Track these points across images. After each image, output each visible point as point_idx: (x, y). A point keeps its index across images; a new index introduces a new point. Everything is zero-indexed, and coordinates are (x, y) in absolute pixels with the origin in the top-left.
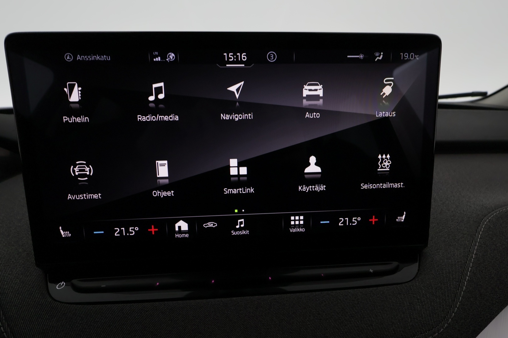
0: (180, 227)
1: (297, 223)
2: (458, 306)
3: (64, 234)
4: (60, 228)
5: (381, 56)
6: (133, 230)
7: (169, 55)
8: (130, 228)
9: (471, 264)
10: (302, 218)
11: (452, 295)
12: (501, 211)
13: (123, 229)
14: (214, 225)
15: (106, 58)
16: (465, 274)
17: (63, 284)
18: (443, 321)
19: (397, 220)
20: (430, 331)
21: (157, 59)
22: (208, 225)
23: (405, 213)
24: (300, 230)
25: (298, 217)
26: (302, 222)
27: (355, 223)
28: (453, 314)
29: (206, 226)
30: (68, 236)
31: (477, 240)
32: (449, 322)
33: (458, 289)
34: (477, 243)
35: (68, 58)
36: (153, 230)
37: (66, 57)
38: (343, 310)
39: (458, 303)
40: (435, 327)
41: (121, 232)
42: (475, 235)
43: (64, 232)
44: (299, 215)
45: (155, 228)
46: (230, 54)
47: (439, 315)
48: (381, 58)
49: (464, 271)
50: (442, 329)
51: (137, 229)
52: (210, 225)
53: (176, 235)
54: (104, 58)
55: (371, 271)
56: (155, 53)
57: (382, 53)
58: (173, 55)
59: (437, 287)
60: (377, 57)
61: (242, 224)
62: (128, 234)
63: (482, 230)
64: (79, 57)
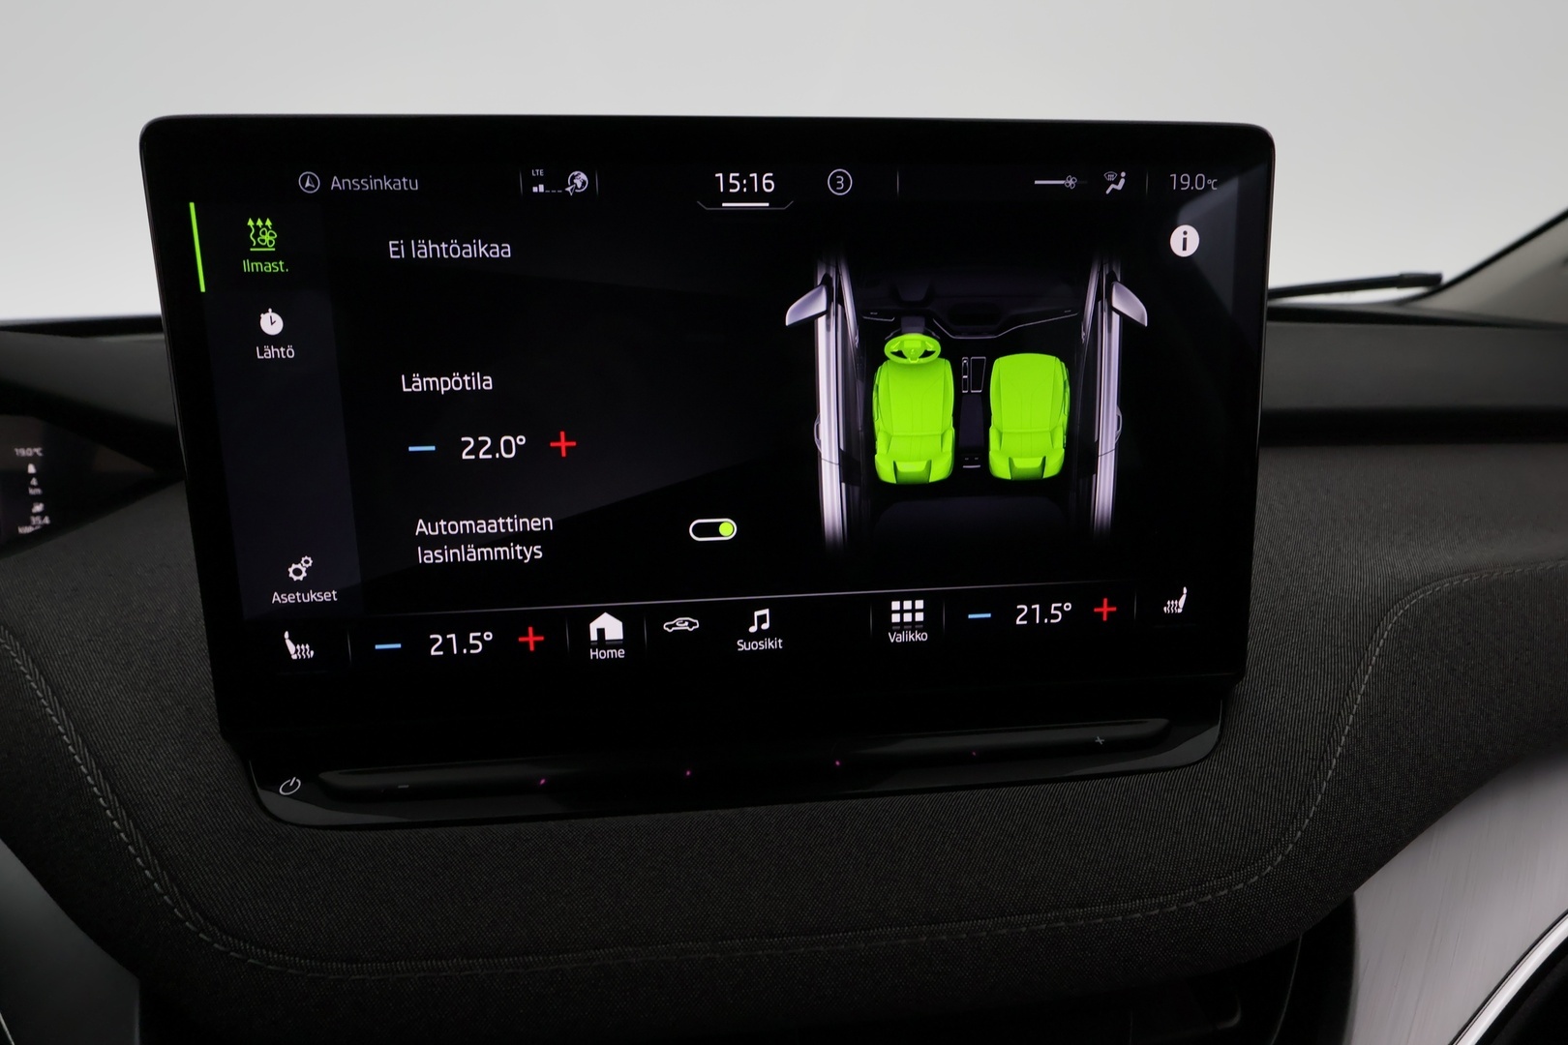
0: (601, 632)
1: (908, 617)
2: (1311, 815)
3: (297, 650)
4: (286, 635)
5: (1122, 181)
6: (478, 641)
7: (573, 177)
8: (472, 635)
9: (1351, 716)
10: (919, 604)
12: (1437, 589)
13: (453, 636)
14: (691, 624)
15: (407, 183)
16: (1334, 741)
17: (296, 783)
18: (1272, 848)
19: (1165, 609)
22: (675, 625)
23: (1185, 590)
24: (914, 637)
25: (910, 602)
26: (920, 617)
28: (1299, 833)
29: (670, 627)
30: (307, 656)
31: (1371, 659)
32: (1287, 852)
33: (1315, 777)
34: (1370, 667)
35: (308, 183)
36: (531, 639)
37: (304, 183)
38: (1026, 829)
39: (1314, 809)
40: (1253, 863)
41: (447, 643)
42: (1367, 649)
43: (296, 646)
44: (913, 598)
45: (536, 634)
46: (731, 175)
48: (1119, 187)
49: (1332, 733)
50: (1269, 868)
51: (488, 636)
52: (682, 624)
53: (592, 654)
54: (402, 184)
55: (1100, 741)
56: (535, 173)
57: (1123, 174)
58: (583, 176)
60: (1111, 183)
61: (766, 622)
62: (465, 651)
63: (1385, 636)
64: (336, 183)
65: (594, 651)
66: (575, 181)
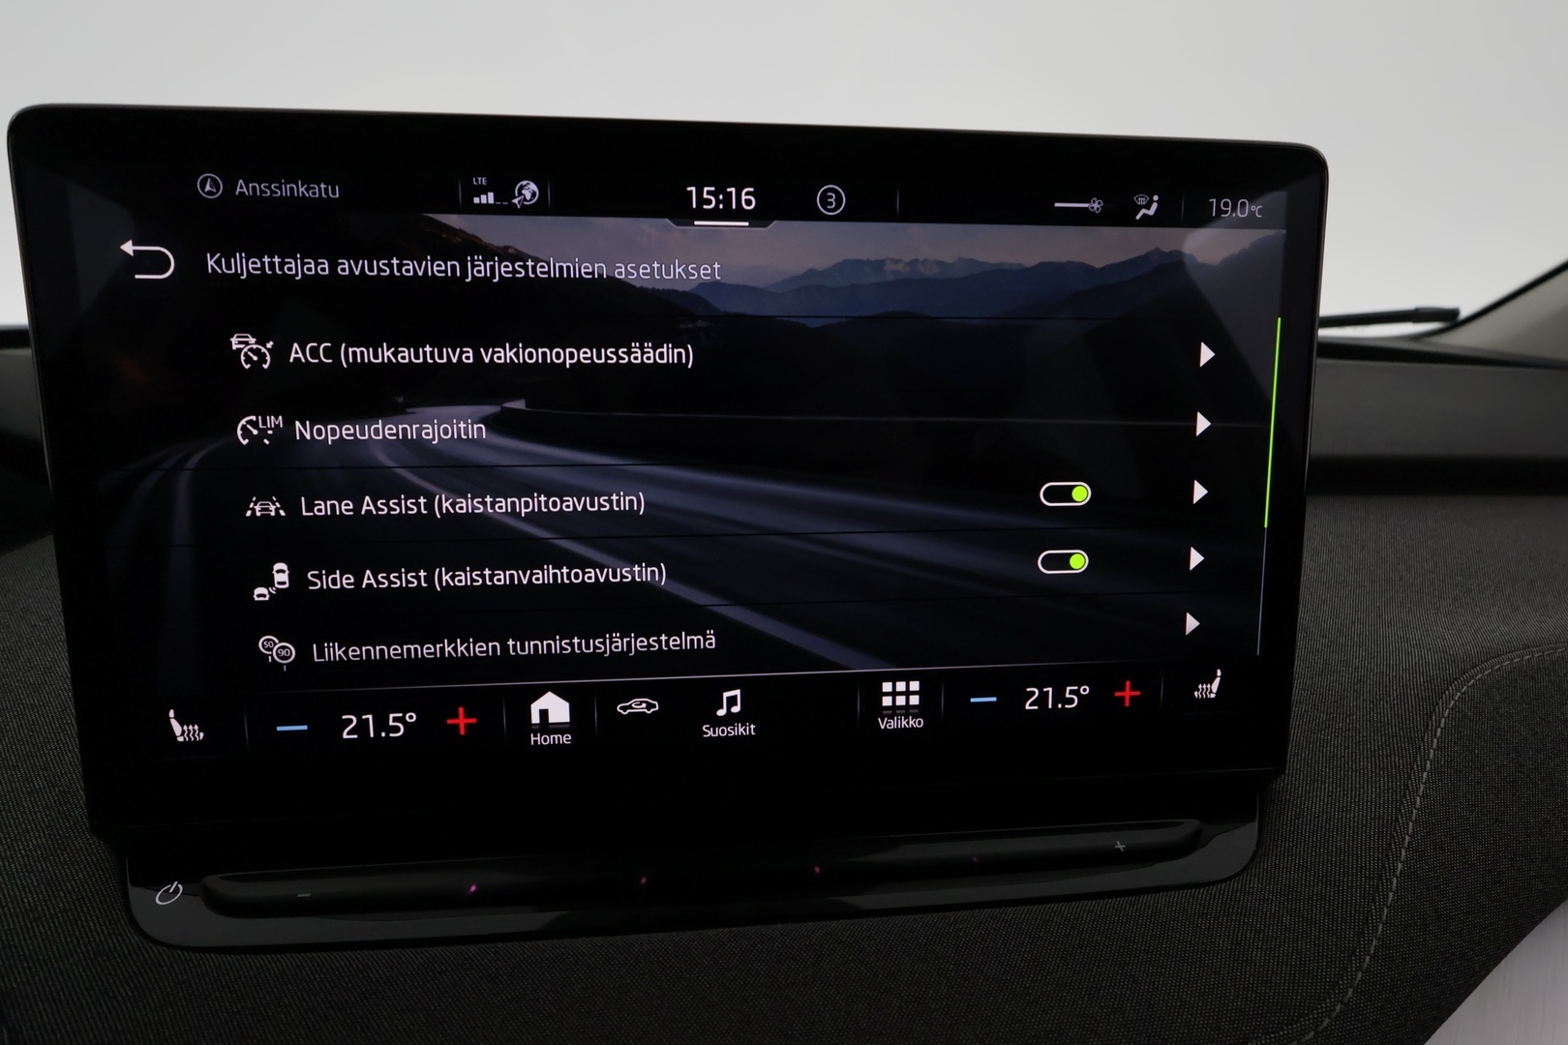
0: (544, 713)
1: (901, 701)
3: (183, 732)
4: (172, 713)
5: (1155, 206)
6: (400, 722)
7: (522, 188)
8: (391, 716)
9: (1411, 824)
10: (915, 686)
11: (1355, 917)
12: (1496, 668)
13: (370, 717)
14: (650, 706)
15: (326, 190)
16: (1393, 855)
17: (177, 890)
18: (1329, 994)
19: (1196, 693)
20: (1291, 1025)
21: (483, 197)
22: (630, 707)
23: (1219, 673)
24: (908, 723)
25: (904, 683)
26: (915, 700)
27: (1072, 701)
28: (1360, 975)
29: (624, 709)
30: (195, 738)
31: (1429, 753)
32: (1346, 1000)
33: (1374, 901)
34: (1428, 762)
35: (209, 187)
36: (462, 721)
37: (203, 187)
38: (1037, 966)
39: (1374, 943)
40: (1307, 1015)
41: (362, 726)
42: (1423, 740)
43: (182, 727)
44: (907, 678)
45: (467, 715)
46: (706, 189)
47: (1317, 976)
48: (1151, 212)
49: (1390, 845)
50: (1327, 1021)
51: (411, 717)
52: (638, 706)
53: (533, 739)
54: (320, 190)
55: (1120, 846)
56: (477, 181)
57: (1156, 198)
58: (533, 187)
59: (1313, 895)
60: (1142, 207)
61: (736, 704)
62: (383, 734)
63: (1442, 725)
64: (241, 187)
65: (535, 736)
66: (523, 192)
